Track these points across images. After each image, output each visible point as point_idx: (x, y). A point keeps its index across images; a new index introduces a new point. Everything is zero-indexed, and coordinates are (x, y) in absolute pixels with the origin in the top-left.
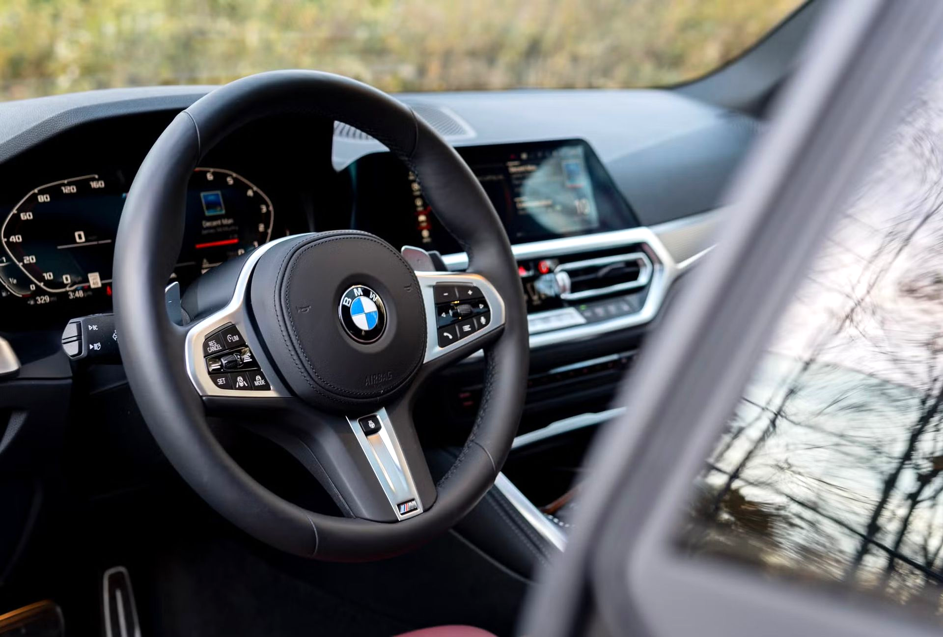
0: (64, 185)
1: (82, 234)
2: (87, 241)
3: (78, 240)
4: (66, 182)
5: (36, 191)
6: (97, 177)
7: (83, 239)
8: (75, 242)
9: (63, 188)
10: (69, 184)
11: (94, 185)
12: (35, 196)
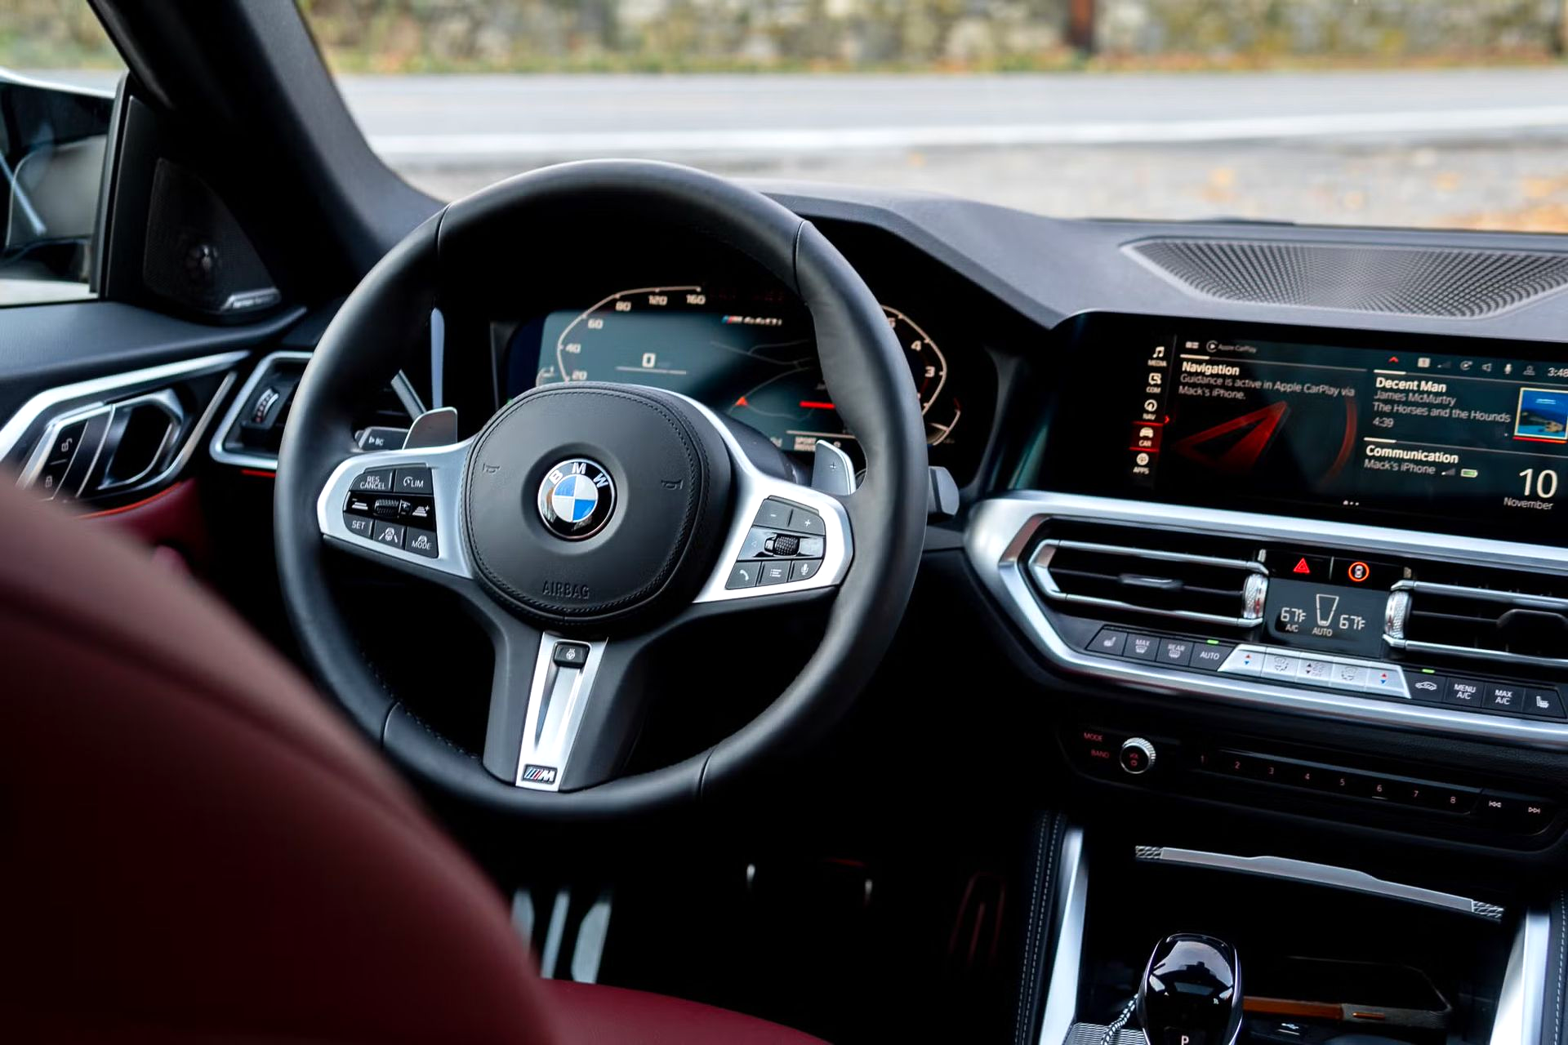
0: (654, 294)
1: (653, 357)
2: (656, 367)
3: (645, 363)
4: (657, 290)
5: (618, 296)
6: (699, 289)
7: (652, 364)
8: (639, 364)
9: (651, 298)
10: (661, 294)
11: (692, 299)
12: (614, 301)
